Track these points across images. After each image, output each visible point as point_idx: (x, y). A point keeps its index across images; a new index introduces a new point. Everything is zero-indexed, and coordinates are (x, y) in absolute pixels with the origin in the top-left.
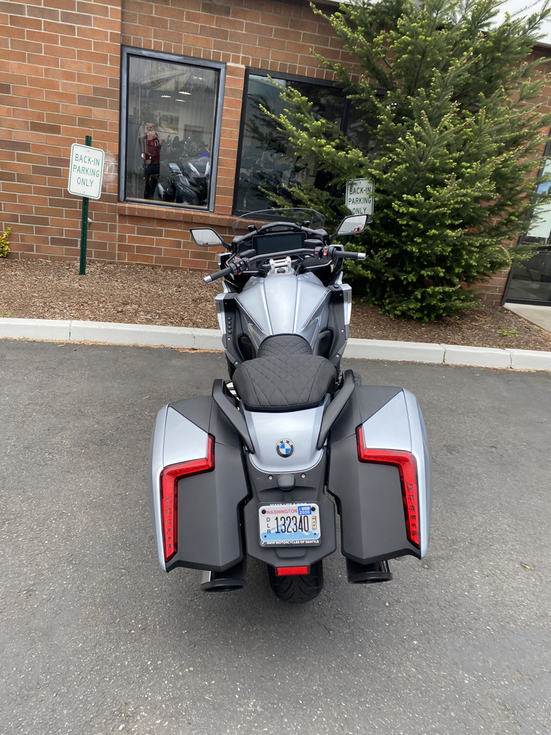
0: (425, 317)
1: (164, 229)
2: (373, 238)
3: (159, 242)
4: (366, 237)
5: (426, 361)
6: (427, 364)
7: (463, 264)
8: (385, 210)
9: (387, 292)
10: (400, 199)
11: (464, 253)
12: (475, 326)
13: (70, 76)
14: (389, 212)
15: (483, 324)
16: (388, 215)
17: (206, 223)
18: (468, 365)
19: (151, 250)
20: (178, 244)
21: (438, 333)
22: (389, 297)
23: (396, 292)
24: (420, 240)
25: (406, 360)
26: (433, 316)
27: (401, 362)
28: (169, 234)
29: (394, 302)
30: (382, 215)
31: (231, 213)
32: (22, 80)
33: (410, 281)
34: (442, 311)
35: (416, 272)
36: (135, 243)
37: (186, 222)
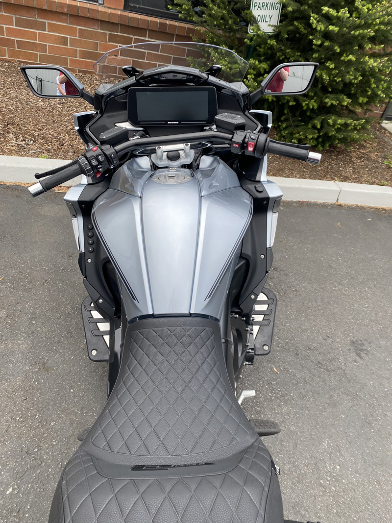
0: (320, 146)
1: (47, 21)
2: (278, 54)
3: (43, 37)
4: (269, 52)
5: (320, 201)
6: (321, 204)
7: (369, 93)
8: (296, 23)
9: (284, 114)
10: (318, 11)
11: (373, 80)
12: (363, 153)
14: (300, 26)
15: (370, 152)
16: (297, 28)
17: (95, 18)
18: (359, 204)
19: (34, 46)
20: (64, 41)
21: (330, 165)
22: (286, 120)
23: (294, 115)
24: (332, 66)
25: (301, 200)
26: (327, 145)
27: (296, 202)
28: (53, 28)
29: (290, 126)
30: (291, 28)
31: (122, 8)
33: (311, 107)
34: (337, 141)
35: (318, 97)
36: (15, 37)
37: (71, 15)
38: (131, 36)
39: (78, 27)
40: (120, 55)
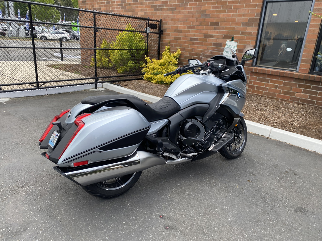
1: (270, 79)
13: (240, 16)
17: (292, 77)
31: (308, 73)
32: (223, 20)
36: (256, 85)
37: (281, 76)
38: (311, 85)
39: (284, 81)
40: (303, 93)
